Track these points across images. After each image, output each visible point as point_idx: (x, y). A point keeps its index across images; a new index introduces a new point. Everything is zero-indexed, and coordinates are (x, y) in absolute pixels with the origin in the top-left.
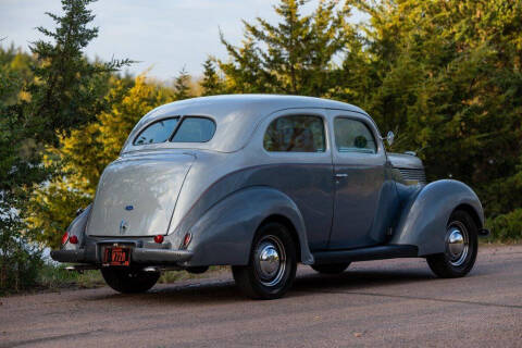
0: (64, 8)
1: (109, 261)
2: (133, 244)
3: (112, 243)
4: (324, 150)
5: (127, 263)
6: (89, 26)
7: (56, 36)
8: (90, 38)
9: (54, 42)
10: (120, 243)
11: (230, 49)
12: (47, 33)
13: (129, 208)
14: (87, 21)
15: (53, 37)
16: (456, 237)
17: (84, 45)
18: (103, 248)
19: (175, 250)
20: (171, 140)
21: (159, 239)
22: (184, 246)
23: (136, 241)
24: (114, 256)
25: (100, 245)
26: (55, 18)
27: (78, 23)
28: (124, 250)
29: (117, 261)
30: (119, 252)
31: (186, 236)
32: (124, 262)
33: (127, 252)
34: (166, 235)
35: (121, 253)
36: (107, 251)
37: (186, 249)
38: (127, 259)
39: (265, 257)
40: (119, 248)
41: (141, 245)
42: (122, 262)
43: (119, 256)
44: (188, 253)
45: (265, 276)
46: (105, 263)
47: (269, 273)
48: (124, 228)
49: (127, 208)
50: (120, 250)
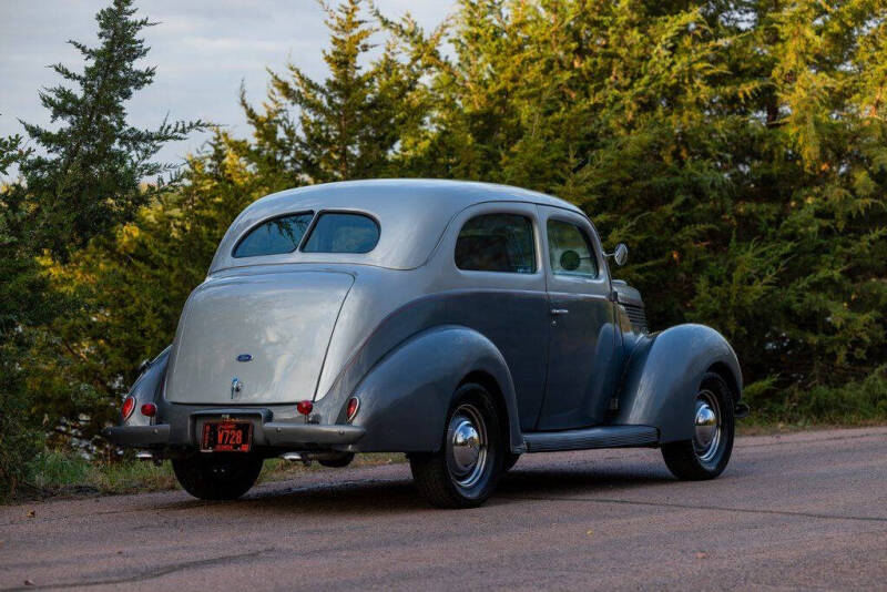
0: (101, 35)
1: (213, 443)
2: (258, 416)
3: (220, 415)
4: (534, 271)
5: (246, 448)
6: (139, 65)
7: (82, 81)
8: (138, 85)
9: (78, 90)
10: (232, 415)
11: (251, 114)
12: (68, 75)
13: (245, 358)
14: (135, 57)
15: (77, 82)
16: (706, 414)
17: (127, 95)
18: (200, 425)
19: (329, 427)
20: (302, 249)
21: (305, 408)
22: (343, 418)
23: (262, 412)
24: (220, 436)
25: (195, 418)
26: (83, 50)
27: (121, 60)
28: (238, 427)
29: (228, 443)
30: (231, 429)
31: (351, 403)
32: (240, 446)
33: (245, 429)
34: (313, 401)
35: (233, 431)
36: (208, 428)
37: (350, 423)
38: (245, 440)
39: (460, 440)
40: (230, 423)
41: (270, 418)
42: (236, 446)
43: (230, 436)
44: (358, 430)
45: (459, 471)
46: (204, 448)
47: (466, 466)
48: (238, 390)
49: (240, 359)
50: (233, 426)
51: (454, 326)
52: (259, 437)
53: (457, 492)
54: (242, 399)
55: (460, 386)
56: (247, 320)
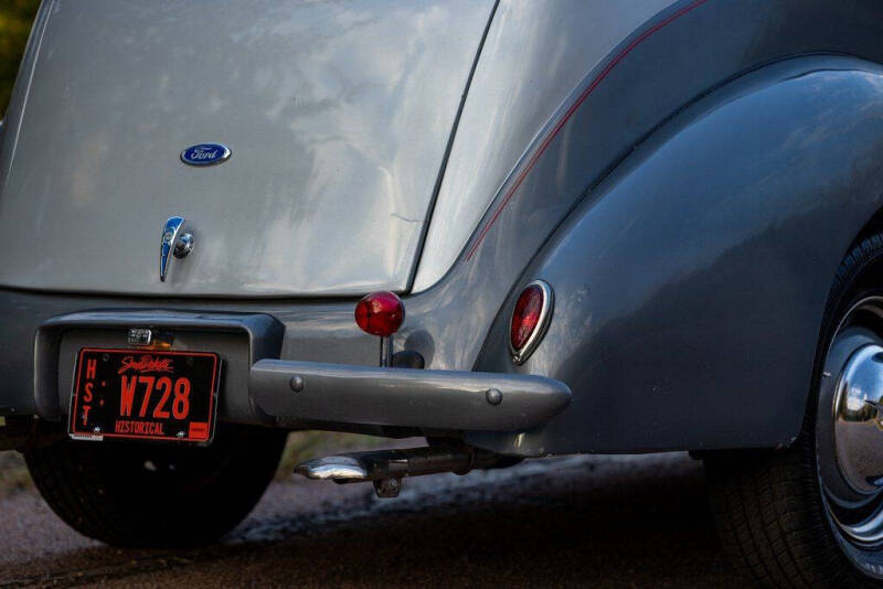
1: (105, 415)
2: (238, 335)
3: (123, 330)
5: (201, 434)
10: (162, 332)
13: (205, 156)
18: (70, 357)
21: (381, 315)
22: (500, 351)
23: (249, 323)
24: (127, 394)
25: (57, 335)
28: (180, 366)
29: (149, 417)
30: (157, 375)
31: (522, 302)
32: (184, 426)
33: (202, 374)
34: (407, 294)
35: (166, 380)
36: (92, 369)
37: (518, 367)
38: (198, 411)
39: (855, 404)
40: (157, 356)
41: (273, 343)
42: (171, 426)
43: (157, 395)
44: (544, 390)
45: (854, 495)
46: (81, 429)
47: (870, 480)
48: (181, 253)
49: (191, 157)
50: (165, 365)
51: (850, 62)
52: (239, 399)
53: (845, 561)
54: (195, 283)
55: (858, 240)
56: (236, 37)
